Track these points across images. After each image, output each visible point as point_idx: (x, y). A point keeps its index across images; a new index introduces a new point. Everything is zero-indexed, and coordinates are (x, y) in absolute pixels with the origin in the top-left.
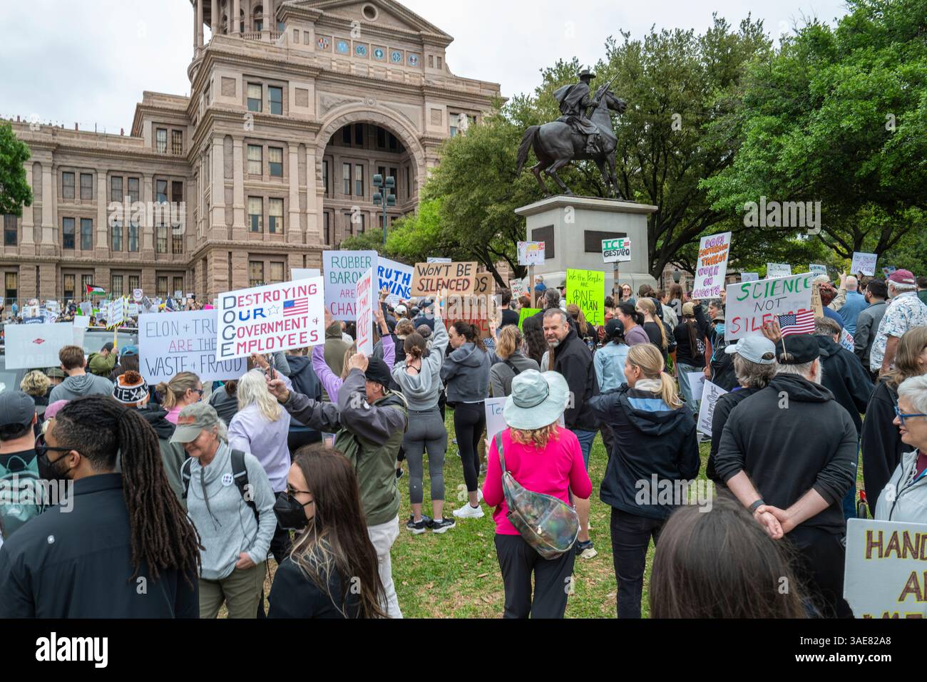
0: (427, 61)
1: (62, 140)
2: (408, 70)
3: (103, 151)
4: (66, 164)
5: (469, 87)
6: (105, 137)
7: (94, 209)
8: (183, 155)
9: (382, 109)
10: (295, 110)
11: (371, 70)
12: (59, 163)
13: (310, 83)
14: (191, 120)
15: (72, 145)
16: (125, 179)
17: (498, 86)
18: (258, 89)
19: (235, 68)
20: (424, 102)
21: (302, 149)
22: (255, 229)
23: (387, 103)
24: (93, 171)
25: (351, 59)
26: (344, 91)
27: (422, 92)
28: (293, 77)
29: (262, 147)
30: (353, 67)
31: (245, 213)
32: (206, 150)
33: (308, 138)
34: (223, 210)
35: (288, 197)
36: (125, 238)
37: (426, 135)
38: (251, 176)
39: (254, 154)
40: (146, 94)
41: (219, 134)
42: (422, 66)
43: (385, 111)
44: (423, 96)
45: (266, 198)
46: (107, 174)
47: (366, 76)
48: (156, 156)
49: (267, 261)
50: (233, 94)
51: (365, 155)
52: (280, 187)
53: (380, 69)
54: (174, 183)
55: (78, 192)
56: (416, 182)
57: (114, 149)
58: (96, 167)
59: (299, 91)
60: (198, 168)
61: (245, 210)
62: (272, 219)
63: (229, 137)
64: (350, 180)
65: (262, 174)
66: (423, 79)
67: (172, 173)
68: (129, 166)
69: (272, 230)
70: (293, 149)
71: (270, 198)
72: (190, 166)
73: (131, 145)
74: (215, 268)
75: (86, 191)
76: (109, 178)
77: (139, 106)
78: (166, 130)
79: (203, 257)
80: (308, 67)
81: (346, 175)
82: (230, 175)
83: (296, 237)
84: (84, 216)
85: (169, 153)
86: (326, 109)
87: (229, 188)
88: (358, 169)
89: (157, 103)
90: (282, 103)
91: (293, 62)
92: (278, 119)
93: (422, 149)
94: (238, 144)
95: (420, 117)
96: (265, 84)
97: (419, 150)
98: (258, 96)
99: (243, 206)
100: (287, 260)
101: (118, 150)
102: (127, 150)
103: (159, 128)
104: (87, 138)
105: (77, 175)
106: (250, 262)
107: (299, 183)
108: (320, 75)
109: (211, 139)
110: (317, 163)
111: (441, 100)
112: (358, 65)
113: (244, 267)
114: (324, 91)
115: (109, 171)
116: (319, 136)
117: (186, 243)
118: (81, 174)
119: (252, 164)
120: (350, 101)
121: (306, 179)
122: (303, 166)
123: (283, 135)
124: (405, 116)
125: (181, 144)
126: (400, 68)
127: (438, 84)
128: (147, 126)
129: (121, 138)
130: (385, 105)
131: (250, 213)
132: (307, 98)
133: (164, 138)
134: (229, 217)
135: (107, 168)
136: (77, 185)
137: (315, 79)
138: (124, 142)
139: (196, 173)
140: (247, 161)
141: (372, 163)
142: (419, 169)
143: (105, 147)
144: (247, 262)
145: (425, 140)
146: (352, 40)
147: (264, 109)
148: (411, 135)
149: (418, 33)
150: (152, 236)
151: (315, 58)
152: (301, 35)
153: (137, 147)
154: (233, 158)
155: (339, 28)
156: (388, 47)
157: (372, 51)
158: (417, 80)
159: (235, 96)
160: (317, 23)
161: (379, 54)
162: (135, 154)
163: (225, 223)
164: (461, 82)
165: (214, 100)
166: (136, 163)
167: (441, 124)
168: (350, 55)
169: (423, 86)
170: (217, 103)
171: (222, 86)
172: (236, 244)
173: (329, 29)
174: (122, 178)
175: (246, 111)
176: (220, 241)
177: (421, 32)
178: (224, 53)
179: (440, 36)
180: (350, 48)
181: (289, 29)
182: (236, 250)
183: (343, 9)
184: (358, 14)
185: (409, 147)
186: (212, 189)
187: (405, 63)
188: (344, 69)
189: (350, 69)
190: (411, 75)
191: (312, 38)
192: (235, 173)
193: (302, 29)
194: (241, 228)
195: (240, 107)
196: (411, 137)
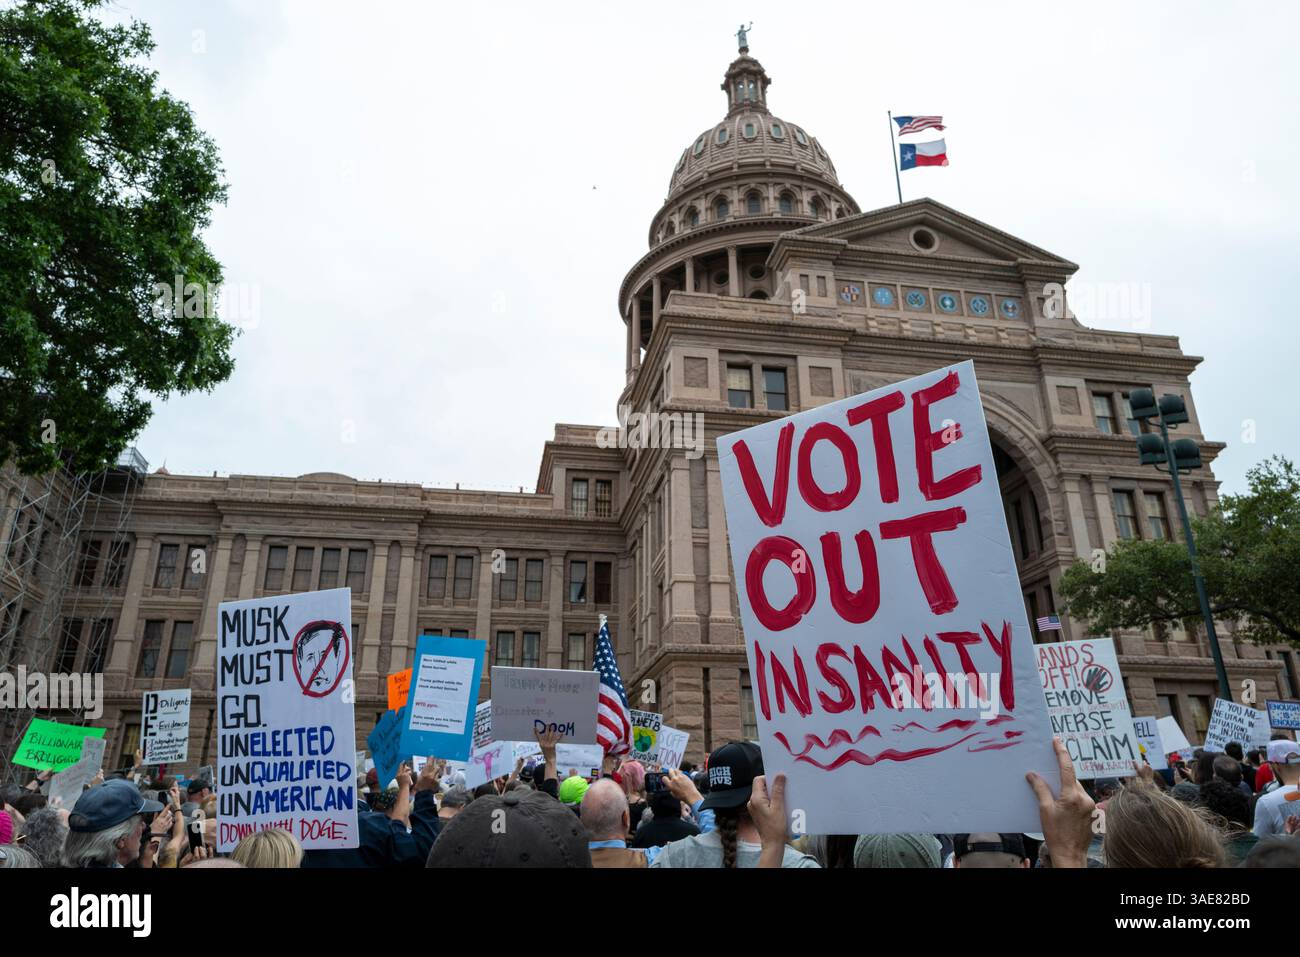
0: (1035, 309)
1: (435, 506)
2: (1003, 325)
3: (492, 518)
4: (437, 542)
5: (1118, 345)
6: (498, 497)
7: (472, 614)
8: (614, 518)
10: (812, 404)
11: (938, 329)
12: (427, 542)
13: (834, 357)
14: (626, 461)
15: (448, 511)
16: (522, 561)
17: (1175, 340)
18: (745, 375)
19: (705, 340)
20: (1041, 375)
24: (474, 551)
25: (901, 314)
26: (894, 367)
27: (1035, 359)
28: (804, 349)
30: (905, 326)
32: (656, 490)
34: (691, 587)
37: (1056, 431)
40: (560, 429)
41: (684, 451)
42: (1027, 316)
44: (1036, 365)
47: (931, 338)
48: (571, 522)
50: (704, 383)
53: (954, 327)
54: (597, 564)
55: (449, 586)
56: (1048, 522)
57: (508, 514)
58: (479, 544)
59: (815, 371)
60: (640, 531)
66: (1034, 338)
67: (594, 549)
68: (529, 540)
72: (624, 535)
73: (533, 508)
74: (679, 702)
75: (462, 586)
77: (548, 445)
78: (586, 480)
80: (829, 329)
82: (702, 523)
84: (456, 626)
85: (591, 516)
87: (702, 546)
89: (575, 440)
90: (786, 394)
91: (803, 323)
93: (1049, 459)
94: (714, 465)
95: (1038, 404)
96: (757, 364)
97: (1044, 460)
98: (745, 386)
99: (726, 578)
101: (514, 515)
102: (528, 513)
103: (576, 478)
104: (469, 500)
105: (452, 558)
106: (744, 688)
108: (852, 344)
109: (667, 464)
111: (1072, 370)
112: (915, 323)
113: (732, 698)
114: (859, 369)
118: (458, 557)
124: (1008, 402)
125: (610, 502)
126: (989, 322)
127: (1063, 342)
128: (559, 475)
129: (520, 497)
132: (831, 382)
133: (584, 493)
134: (703, 601)
135: (495, 545)
136: (450, 575)
137: (843, 351)
138: (524, 503)
139: (635, 543)
142: (1049, 497)
143: (494, 512)
144: (738, 689)
145: (1054, 442)
146: (899, 284)
147: (756, 405)
148: (1026, 435)
149: (1011, 263)
150: (560, 656)
151: (839, 316)
152: (813, 283)
153: (543, 510)
154: (706, 492)
155: (875, 268)
156: (962, 290)
157: (936, 299)
158: (1022, 339)
159: (707, 387)
160: (837, 263)
161: (948, 303)
162: (539, 520)
163: (694, 611)
164: (1104, 338)
165: (672, 395)
166: (540, 534)
167: (1080, 413)
168: (898, 309)
169: (1036, 347)
170: (678, 399)
171: (685, 371)
172: (718, 653)
173: (858, 271)
174: (517, 560)
175: (728, 408)
176: (687, 645)
177: (1020, 260)
178: (688, 318)
179: (1053, 263)
180: (896, 297)
181: (789, 277)
182: (717, 664)
183: (879, 238)
184: (905, 244)
185: (1024, 457)
186: (670, 551)
187: (996, 314)
188: (890, 330)
189: (901, 330)
190: (1011, 332)
191: (831, 285)
192: (710, 517)
193: (813, 274)
194: (724, 621)
195: (717, 403)
196: (1025, 440)
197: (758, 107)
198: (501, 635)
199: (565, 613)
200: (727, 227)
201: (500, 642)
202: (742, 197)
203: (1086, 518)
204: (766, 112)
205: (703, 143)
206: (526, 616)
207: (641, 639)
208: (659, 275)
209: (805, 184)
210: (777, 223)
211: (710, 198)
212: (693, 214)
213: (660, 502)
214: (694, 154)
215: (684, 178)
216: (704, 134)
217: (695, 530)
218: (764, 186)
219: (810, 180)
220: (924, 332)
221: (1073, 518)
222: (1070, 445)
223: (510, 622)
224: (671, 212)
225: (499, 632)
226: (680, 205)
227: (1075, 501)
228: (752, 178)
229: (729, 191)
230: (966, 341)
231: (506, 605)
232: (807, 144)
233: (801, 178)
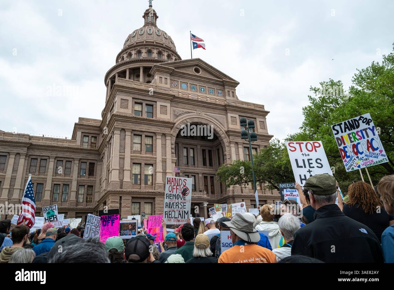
0: (227, 94)
1: (34, 142)
2: (217, 98)
3: (54, 147)
4: (34, 154)
5: (248, 106)
6: (57, 140)
7: (45, 178)
8: (97, 149)
9: (206, 117)
10: (160, 116)
12: (30, 154)
13: (168, 103)
15: (39, 144)
16: (64, 161)
17: (263, 106)
18: (140, 106)
19: (128, 94)
20: (227, 113)
21: (164, 137)
22: (136, 183)
23: (208, 114)
24: (48, 158)
25: (189, 92)
26: (186, 107)
27: (225, 108)
28: (159, 100)
29: (141, 136)
30: (190, 95)
31: (131, 173)
32: (109, 140)
33: (167, 131)
34: (118, 171)
35: (156, 163)
36: (60, 194)
37: (230, 129)
38: (135, 152)
39: (137, 140)
40: (80, 119)
41: (118, 128)
42: (224, 96)
43: (207, 117)
44: (226, 110)
45: (143, 164)
46: (55, 159)
47: (197, 100)
48: (82, 149)
49: (142, 202)
50: (127, 107)
51: (195, 143)
52: (151, 158)
53: (204, 97)
54: (90, 163)
55: (38, 169)
56: (226, 155)
57: (60, 146)
58: (49, 155)
59: (162, 107)
60: (104, 153)
61: (131, 171)
62: (146, 176)
63: (123, 130)
64: (187, 157)
65: (141, 151)
66: (226, 103)
67: (90, 158)
68: (67, 155)
69: (146, 183)
70: (159, 137)
71: (145, 164)
72: (100, 154)
73: (70, 144)
75: (42, 169)
76: (56, 161)
77: (76, 124)
78: (88, 136)
79: (103, 201)
80: (167, 94)
81: (185, 154)
82: (123, 151)
83: (160, 187)
84: (39, 182)
85: (89, 148)
86: (177, 116)
87: (122, 158)
88: (191, 151)
89: (85, 123)
90: (153, 113)
91: (159, 92)
92: (151, 120)
93: (227, 137)
94: (128, 133)
95: (225, 121)
96: (144, 103)
97: (226, 138)
98: (140, 109)
99: (129, 168)
100: (155, 201)
101: (62, 146)
102: (67, 146)
103: (85, 135)
104: (47, 141)
105: (39, 160)
106: (132, 202)
107: (162, 156)
108: (174, 99)
109: (113, 132)
110: (172, 144)
111: (235, 112)
112: (192, 95)
113: (128, 206)
114: (175, 107)
115: (56, 157)
116: (172, 130)
117: (94, 196)
118: (41, 159)
119: (135, 145)
120: (189, 113)
121: (166, 153)
122: (164, 146)
123: (153, 129)
124: (217, 120)
125: (96, 143)
126: (214, 97)
127: (234, 104)
128: (79, 134)
129: (66, 140)
130: (207, 115)
131: (133, 172)
132: (167, 110)
133: (87, 140)
134: (121, 176)
135: (55, 156)
136: (38, 165)
137: (171, 101)
138: (66, 142)
139: (103, 157)
140: (132, 143)
141: (199, 147)
142: (226, 148)
143: (56, 145)
144: (130, 203)
145: (229, 133)
146: (189, 83)
147: (143, 116)
148: (221, 130)
149: (221, 80)
150: (75, 192)
151: (170, 91)
152: (163, 80)
153: (72, 145)
154: (125, 142)
155: (182, 77)
156: (207, 87)
157: (199, 88)
158: (223, 102)
159: (128, 109)
160: (171, 74)
161: (203, 90)
162: (71, 148)
163: (118, 179)
164: (245, 104)
165: (116, 111)
166: (71, 153)
167: (237, 125)
168: (188, 90)
169: (226, 105)
170: (118, 112)
171: (121, 103)
172: (125, 192)
173: (177, 78)
174: (63, 161)
175: (134, 116)
176: (115, 189)
177: (223, 79)
178: (123, 87)
179: (233, 81)
180: (188, 87)
181: (157, 77)
182: (125, 195)
183: (184, 69)
184: (191, 71)
185: (221, 136)
186: (112, 159)
187: (216, 94)
188: (185, 96)
189: (188, 97)
190: (219, 100)
191: (169, 81)
192: (126, 149)
193: (163, 77)
194: (128, 182)
195: (130, 114)
196: (221, 131)
197: (154, 24)
198: (55, 185)
199: (78, 179)
200: (141, 60)
201: (55, 188)
202: (146, 51)
203: (236, 154)
204: (156, 26)
205: (135, 33)
206: (65, 179)
207: (102, 187)
208: (118, 73)
209: (166, 50)
210: (156, 61)
211: (136, 51)
212: (130, 55)
213: (111, 144)
214: (132, 36)
215: (128, 43)
216: (136, 30)
217: (120, 154)
218: (153, 49)
219: (167, 49)
220: (195, 98)
221: (232, 154)
222: (233, 134)
223: (59, 181)
224: (123, 53)
225: (55, 184)
226: (127, 51)
227: (233, 150)
228: (150, 46)
229: (142, 49)
230: (207, 102)
231: (58, 176)
232: (167, 38)
233: (164, 48)
